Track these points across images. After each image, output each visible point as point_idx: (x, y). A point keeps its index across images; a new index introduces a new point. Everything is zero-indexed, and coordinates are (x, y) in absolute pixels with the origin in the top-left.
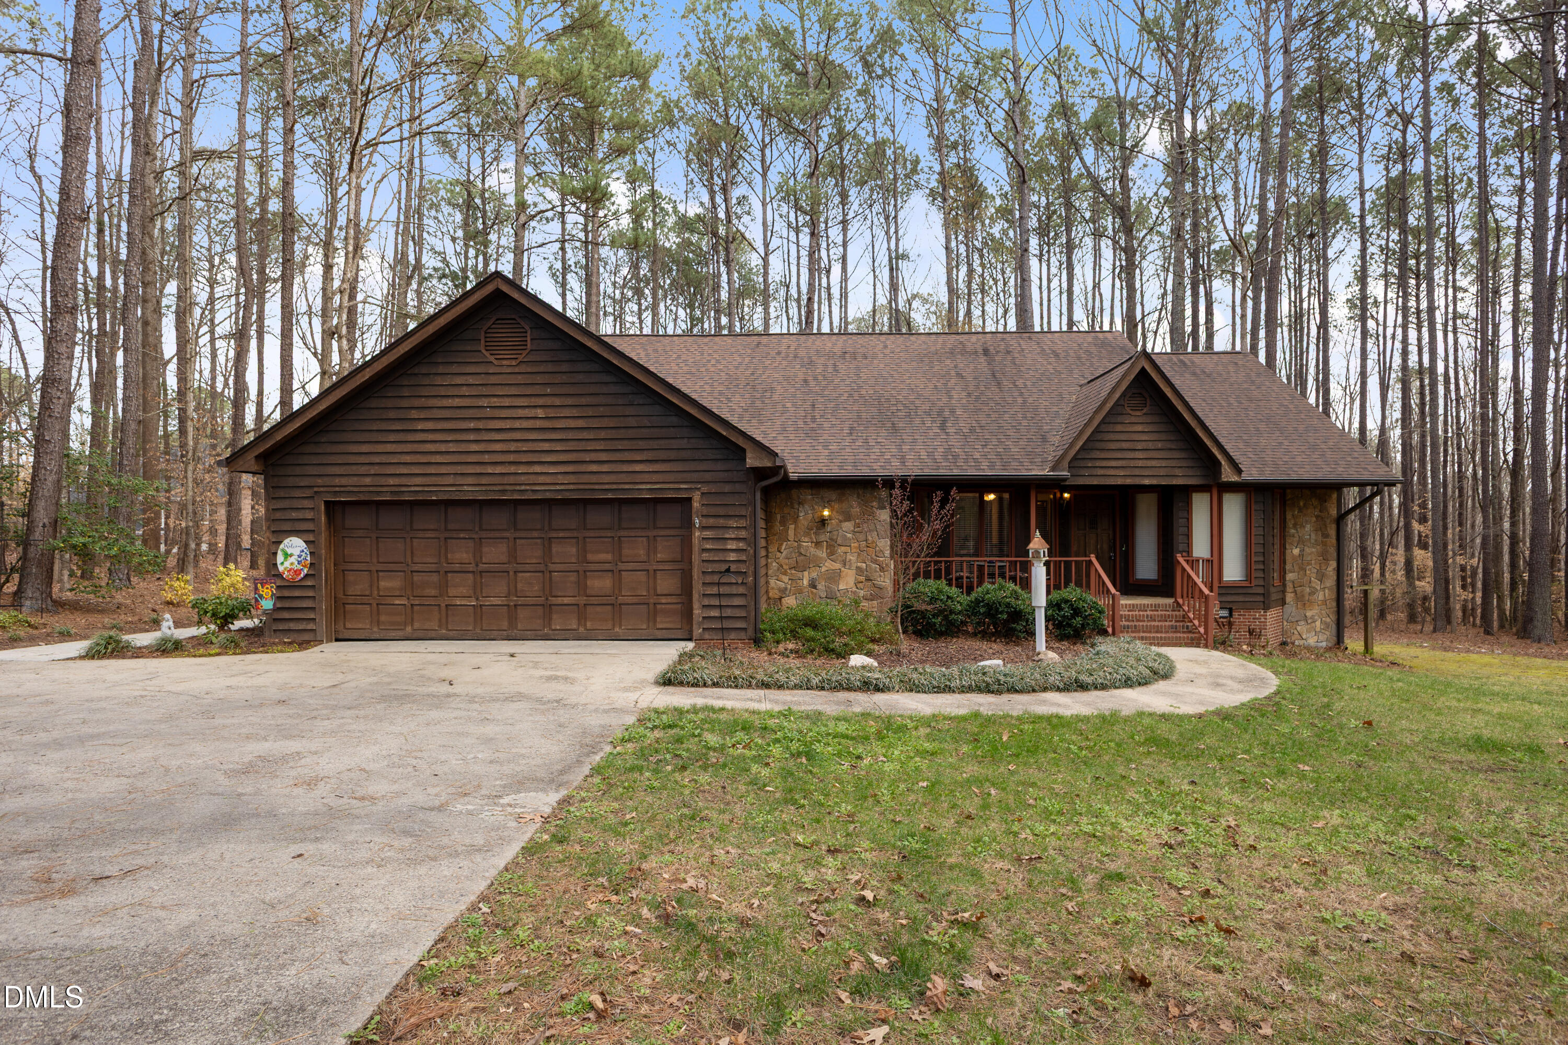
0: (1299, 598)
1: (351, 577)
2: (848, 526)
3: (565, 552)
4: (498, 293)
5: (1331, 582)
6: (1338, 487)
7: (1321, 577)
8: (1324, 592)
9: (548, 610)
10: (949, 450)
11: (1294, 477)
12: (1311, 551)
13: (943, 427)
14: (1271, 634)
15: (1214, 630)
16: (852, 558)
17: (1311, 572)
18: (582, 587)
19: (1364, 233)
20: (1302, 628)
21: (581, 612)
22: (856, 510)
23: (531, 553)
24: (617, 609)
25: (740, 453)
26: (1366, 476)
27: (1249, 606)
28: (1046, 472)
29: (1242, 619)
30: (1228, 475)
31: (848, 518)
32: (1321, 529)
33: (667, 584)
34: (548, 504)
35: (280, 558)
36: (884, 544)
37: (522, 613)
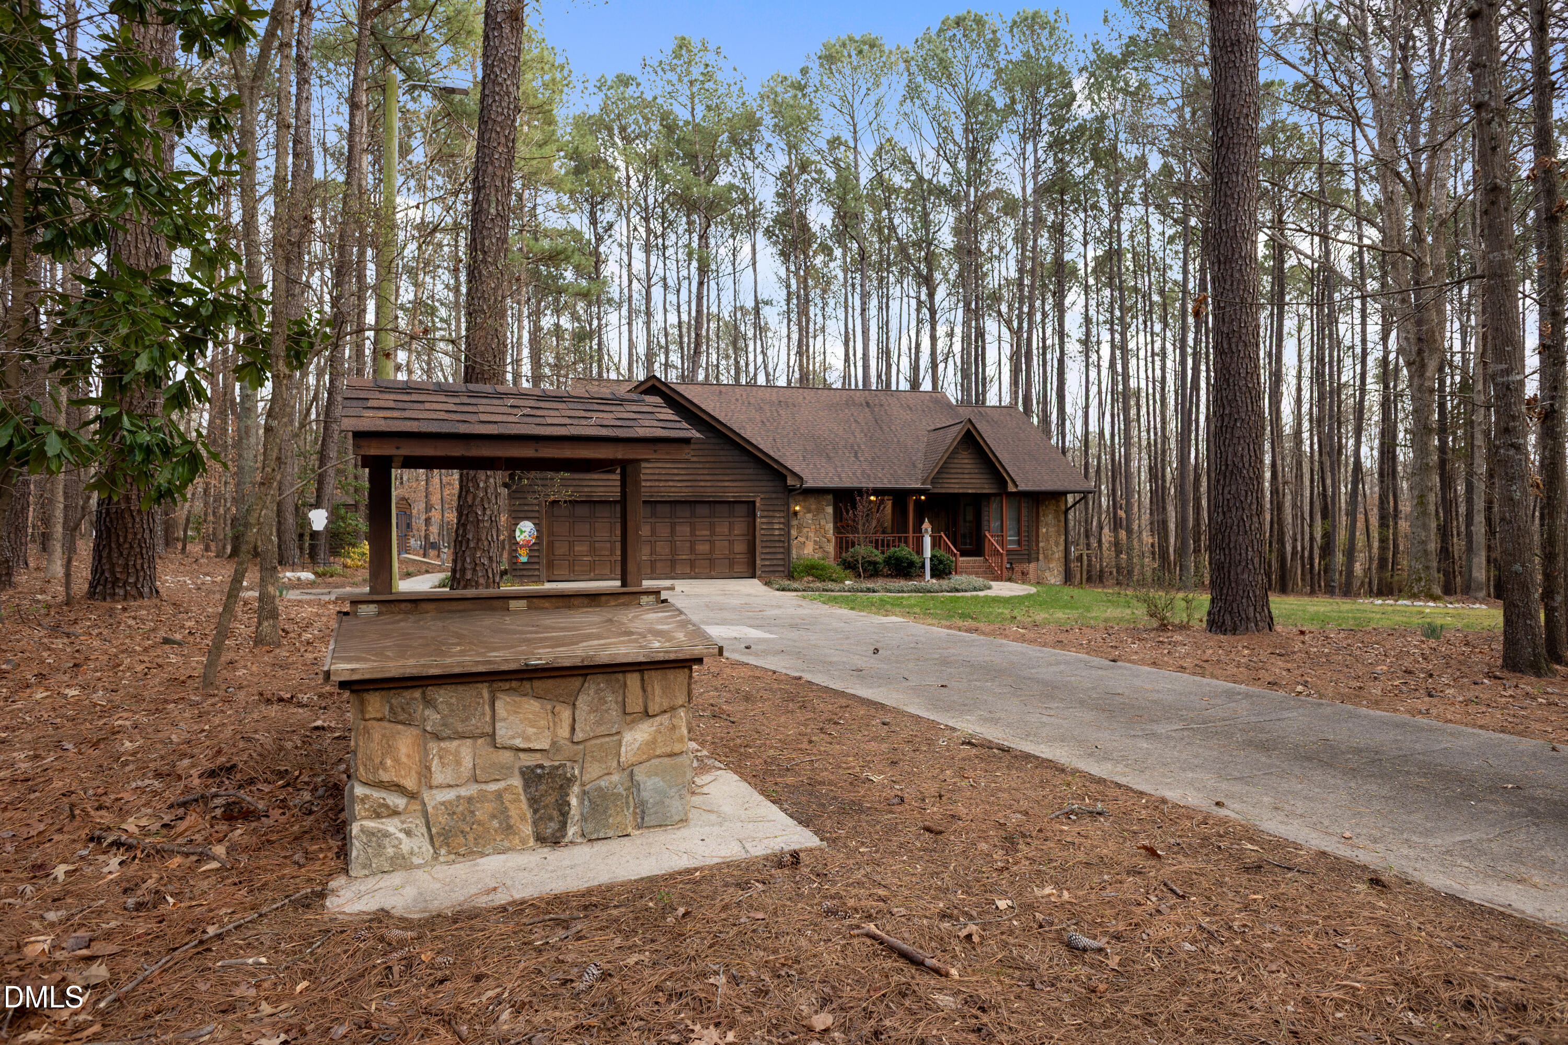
0: (1046, 557)
1: (557, 544)
2: (809, 516)
3: (683, 530)
4: (653, 386)
5: (1062, 547)
6: (1064, 494)
7: (1057, 544)
8: (1058, 554)
9: (673, 563)
10: (863, 471)
11: (1043, 488)
12: (1052, 530)
13: (856, 456)
14: (1032, 576)
15: (1005, 573)
16: (811, 535)
17: (1052, 542)
18: (692, 549)
19: (1087, 288)
20: (1047, 574)
21: (692, 564)
22: (813, 507)
23: (663, 530)
24: (712, 563)
25: (784, 478)
26: (1078, 488)
27: (1020, 561)
28: (919, 486)
29: (1018, 568)
30: (1011, 488)
31: (809, 511)
32: (1057, 518)
33: (740, 547)
34: (674, 503)
35: (518, 533)
36: (830, 527)
37: (659, 565)
